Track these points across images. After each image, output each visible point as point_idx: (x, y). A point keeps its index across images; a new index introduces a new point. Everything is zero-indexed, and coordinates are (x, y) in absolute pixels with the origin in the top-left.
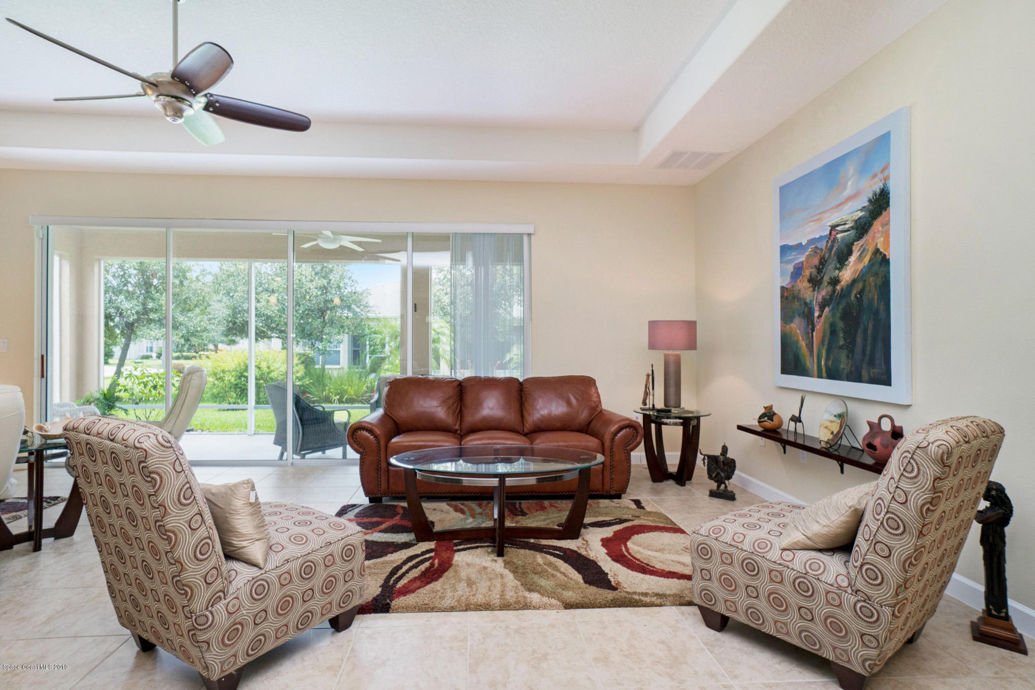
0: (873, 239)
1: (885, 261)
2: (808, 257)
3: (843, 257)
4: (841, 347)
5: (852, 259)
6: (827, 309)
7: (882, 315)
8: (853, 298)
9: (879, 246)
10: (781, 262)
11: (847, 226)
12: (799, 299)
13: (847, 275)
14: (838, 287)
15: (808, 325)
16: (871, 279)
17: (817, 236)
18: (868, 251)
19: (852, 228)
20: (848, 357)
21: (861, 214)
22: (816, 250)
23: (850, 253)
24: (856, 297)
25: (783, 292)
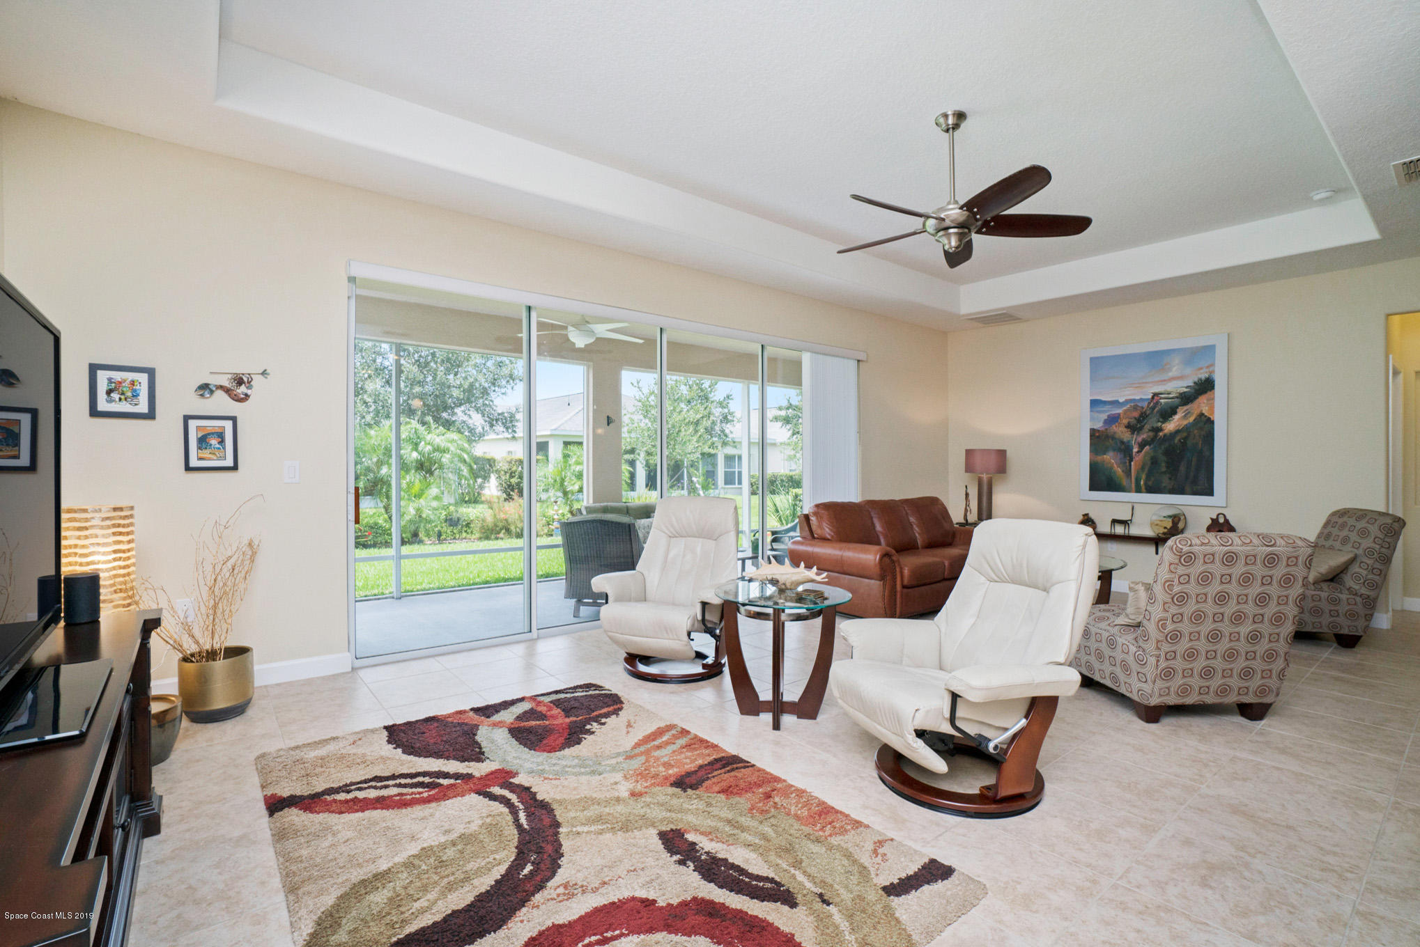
0: (1199, 407)
1: (1210, 422)
2: (1125, 412)
3: (1168, 413)
4: (1164, 473)
5: (1176, 417)
6: (1147, 448)
7: (1207, 453)
8: (1176, 441)
9: (1204, 412)
10: (1091, 411)
11: (1171, 396)
12: (1113, 438)
13: (1170, 426)
14: (1161, 434)
15: (1125, 457)
16: (1196, 431)
17: (1138, 398)
18: (1193, 414)
19: (1177, 397)
20: (1170, 479)
21: (1186, 390)
22: (1135, 408)
23: (1175, 413)
24: (1180, 440)
25: (1093, 433)
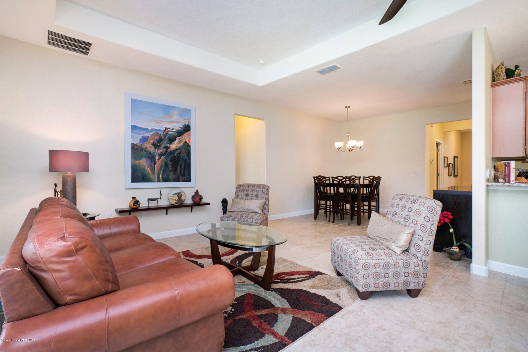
0: (185, 138)
1: (189, 146)
2: (152, 135)
3: (172, 140)
4: (171, 171)
5: (176, 142)
6: (163, 157)
7: (188, 161)
8: (176, 155)
9: (187, 141)
10: (132, 132)
11: (173, 131)
12: (145, 151)
13: (173, 146)
14: (169, 150)
15: (152, 162)
16: (184, 150)
17: (158, 129)
18: (182, 141)
19: (176, 132)
20: (174, 174)
21: (179, 129)
22: (157, 134)
23: (175, 140)
24: (177, 154)
25: (133, 146)
